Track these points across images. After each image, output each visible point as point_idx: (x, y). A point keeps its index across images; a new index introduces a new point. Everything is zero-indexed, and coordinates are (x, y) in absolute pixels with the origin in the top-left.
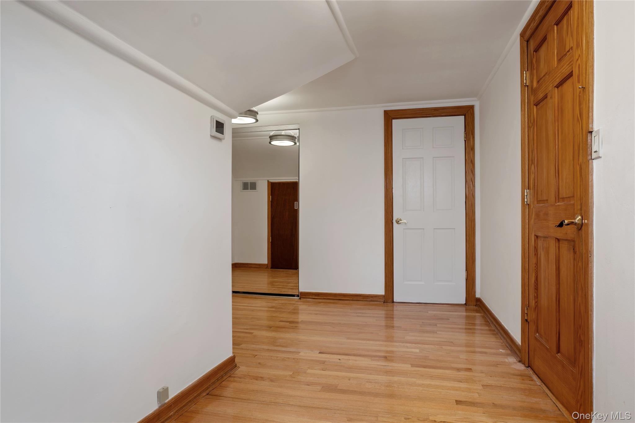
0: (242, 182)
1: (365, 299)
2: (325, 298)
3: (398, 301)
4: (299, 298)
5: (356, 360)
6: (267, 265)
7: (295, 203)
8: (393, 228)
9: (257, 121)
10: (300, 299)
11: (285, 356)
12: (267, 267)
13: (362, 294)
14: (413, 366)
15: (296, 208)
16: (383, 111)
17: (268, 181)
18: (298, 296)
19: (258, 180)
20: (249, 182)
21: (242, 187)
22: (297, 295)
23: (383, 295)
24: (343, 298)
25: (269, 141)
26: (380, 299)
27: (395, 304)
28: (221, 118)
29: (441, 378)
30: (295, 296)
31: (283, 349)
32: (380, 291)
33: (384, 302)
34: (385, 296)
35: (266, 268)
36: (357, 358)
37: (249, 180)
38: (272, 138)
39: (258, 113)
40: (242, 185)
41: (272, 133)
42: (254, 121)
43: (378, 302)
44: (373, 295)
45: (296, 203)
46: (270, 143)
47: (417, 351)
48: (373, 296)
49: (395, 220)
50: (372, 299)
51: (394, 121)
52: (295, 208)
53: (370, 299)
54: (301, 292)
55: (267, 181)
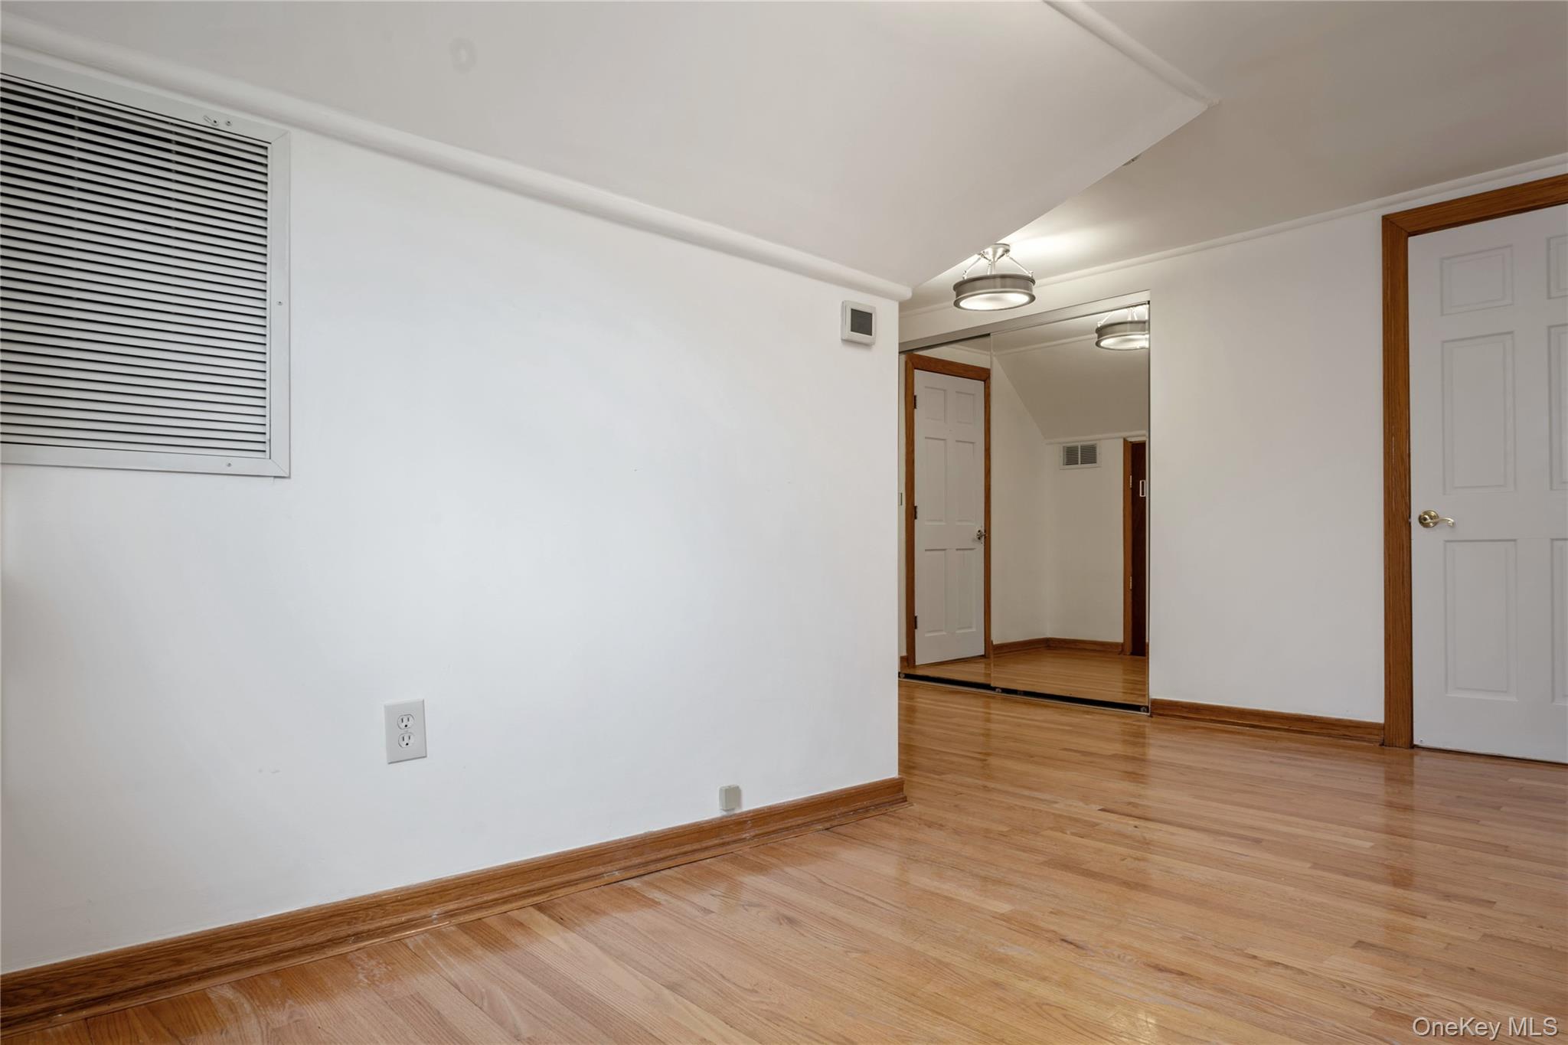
0: (1064, 447)
1: (1325, 731)
2: (1214, 718)
3: (1424, 744)
4: (1149, 714)
5: (1173, 834)
6: (1123, 645)
7: (1141, 482)
8: (1410, 539)
9: (1033, 298)
10: (1151, 716)
11: (1018, 803)
12: (1123, 650)
13: (1315, 717)
14: (1316, 866)
15: (1143, 494)
16: (1381, 219)
17: (1125, 441)
18: (1147, 709)
19: (1100, 440)
20: (1079, 445)
21: (1062, 458)
22: (1145, 706)
23: (1379, 724)
24: (1263, 724)
25: (1096, 340)
26: (1370, 734)
27: (1415, 750)
28: (863, 302)
29: (1372, 900)
30: (1142, 709)
31: (1026, 793)
32: (1372, 710)
33: (1382, 745)
34: (1386, 727)
35: (1119, 654)
36: (1181, 831)
37: (1079, 440)
38: (1102, 331)
39: (1033, 281)
40: (1062, 455)
41: (1103, 320)
42: (1026, 299)
43: (1365, 741)
44: (1350, 721)
45: (1143, 483)
46: (1098, 344)
47: (1368, 844)
48: (1349, 724)
49: (1418, 517)
50: (1347, 733)
51: (1412, 241)
52: (1141, 495)
53: (1341, 733)
54: (1155, 699)
55: (1122, 440)
